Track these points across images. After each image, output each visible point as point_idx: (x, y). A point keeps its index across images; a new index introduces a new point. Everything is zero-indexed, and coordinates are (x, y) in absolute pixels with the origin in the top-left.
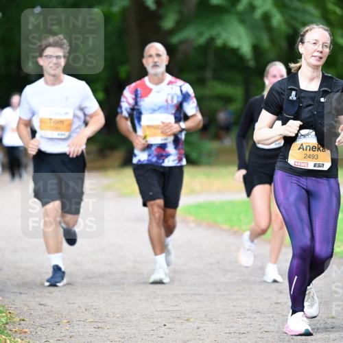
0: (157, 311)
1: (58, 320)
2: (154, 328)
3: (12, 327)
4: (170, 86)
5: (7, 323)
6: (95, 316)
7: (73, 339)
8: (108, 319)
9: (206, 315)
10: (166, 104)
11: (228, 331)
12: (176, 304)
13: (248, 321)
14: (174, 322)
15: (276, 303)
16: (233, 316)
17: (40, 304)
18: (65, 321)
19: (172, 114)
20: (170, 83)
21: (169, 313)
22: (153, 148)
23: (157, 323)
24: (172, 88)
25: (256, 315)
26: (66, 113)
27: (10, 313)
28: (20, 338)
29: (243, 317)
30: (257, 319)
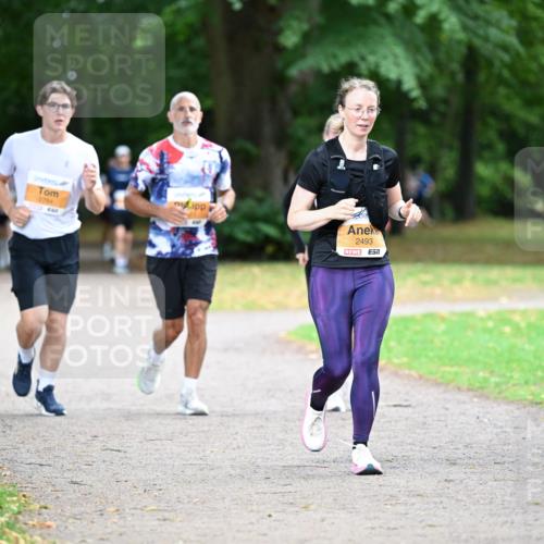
0: (257, 493)
1: (101, 507)
2: (253, 520)
3: (27, 517)
5: (19, 513)
6: (159, 501)
7: (124, 537)
8: (181, 506)
9: (335, 500)
10: (202, 174)
11: (370, 525)
12: (287, 481)
13: (401, 509)
14: (284, 511)
15: (446, 480)
16: (378, 500)
17: (73, 483)
18: (112, 509)
21: (276, 496)
22: (180, 234)
23: (258, 512)
24: (208, 153)
25: (414, 500)
26: (64, 184)
27: (24, 496)
29: (394, 502)
30: (415, 506)
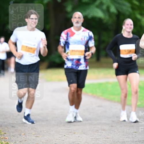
4: (84, 32)
10: (81, 40)
19: (84, 45)
20: (83, 31)
22: (74, 61)
24: (84, 33)
26: (34, 45)
28: (4, 141)
